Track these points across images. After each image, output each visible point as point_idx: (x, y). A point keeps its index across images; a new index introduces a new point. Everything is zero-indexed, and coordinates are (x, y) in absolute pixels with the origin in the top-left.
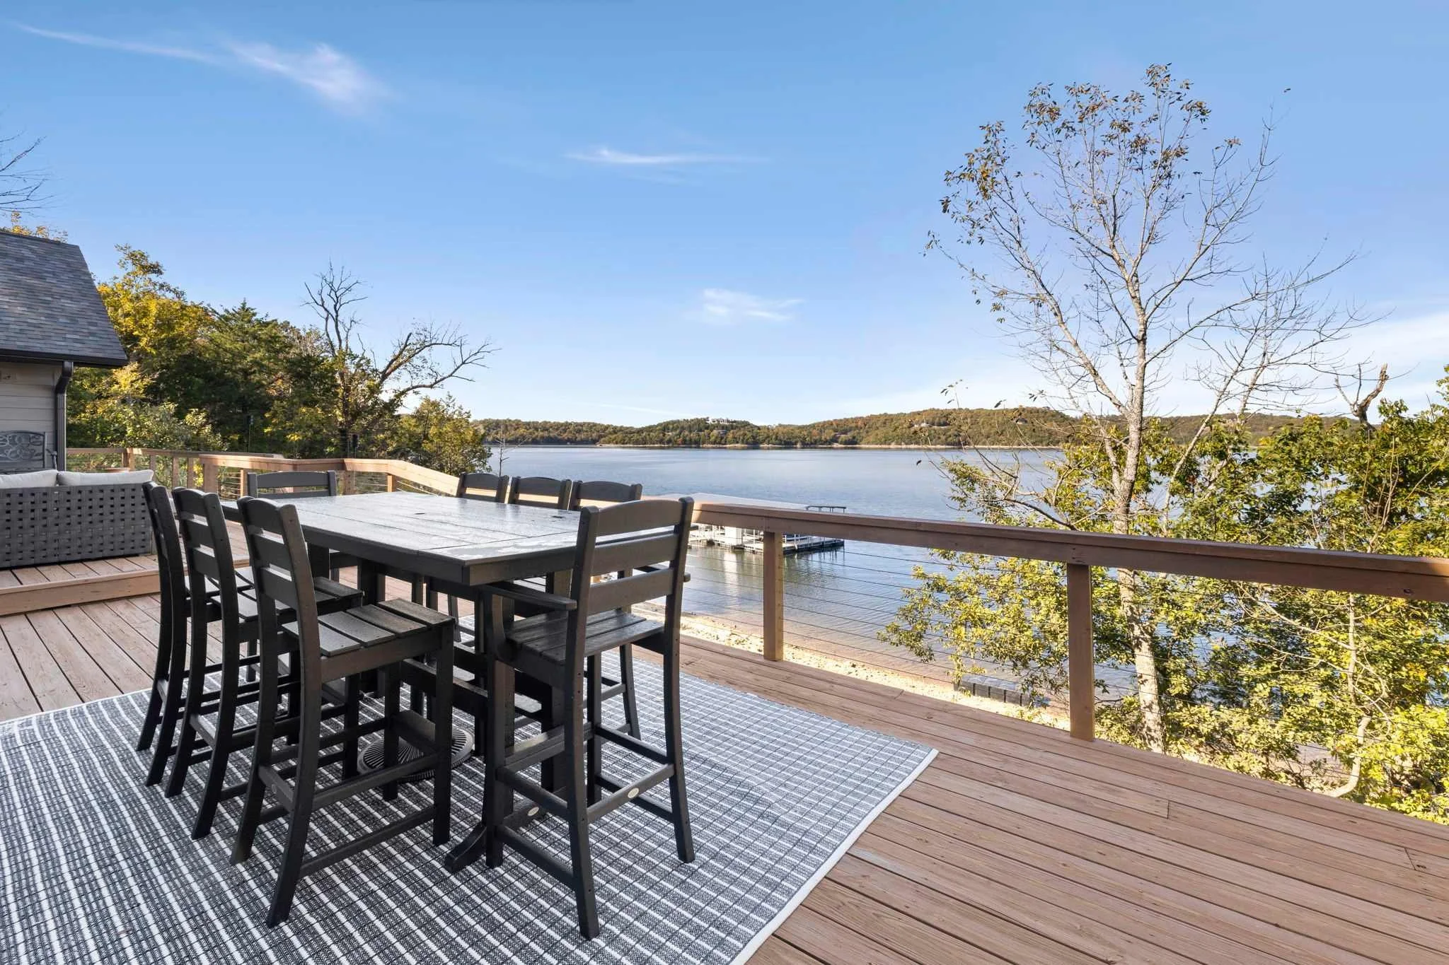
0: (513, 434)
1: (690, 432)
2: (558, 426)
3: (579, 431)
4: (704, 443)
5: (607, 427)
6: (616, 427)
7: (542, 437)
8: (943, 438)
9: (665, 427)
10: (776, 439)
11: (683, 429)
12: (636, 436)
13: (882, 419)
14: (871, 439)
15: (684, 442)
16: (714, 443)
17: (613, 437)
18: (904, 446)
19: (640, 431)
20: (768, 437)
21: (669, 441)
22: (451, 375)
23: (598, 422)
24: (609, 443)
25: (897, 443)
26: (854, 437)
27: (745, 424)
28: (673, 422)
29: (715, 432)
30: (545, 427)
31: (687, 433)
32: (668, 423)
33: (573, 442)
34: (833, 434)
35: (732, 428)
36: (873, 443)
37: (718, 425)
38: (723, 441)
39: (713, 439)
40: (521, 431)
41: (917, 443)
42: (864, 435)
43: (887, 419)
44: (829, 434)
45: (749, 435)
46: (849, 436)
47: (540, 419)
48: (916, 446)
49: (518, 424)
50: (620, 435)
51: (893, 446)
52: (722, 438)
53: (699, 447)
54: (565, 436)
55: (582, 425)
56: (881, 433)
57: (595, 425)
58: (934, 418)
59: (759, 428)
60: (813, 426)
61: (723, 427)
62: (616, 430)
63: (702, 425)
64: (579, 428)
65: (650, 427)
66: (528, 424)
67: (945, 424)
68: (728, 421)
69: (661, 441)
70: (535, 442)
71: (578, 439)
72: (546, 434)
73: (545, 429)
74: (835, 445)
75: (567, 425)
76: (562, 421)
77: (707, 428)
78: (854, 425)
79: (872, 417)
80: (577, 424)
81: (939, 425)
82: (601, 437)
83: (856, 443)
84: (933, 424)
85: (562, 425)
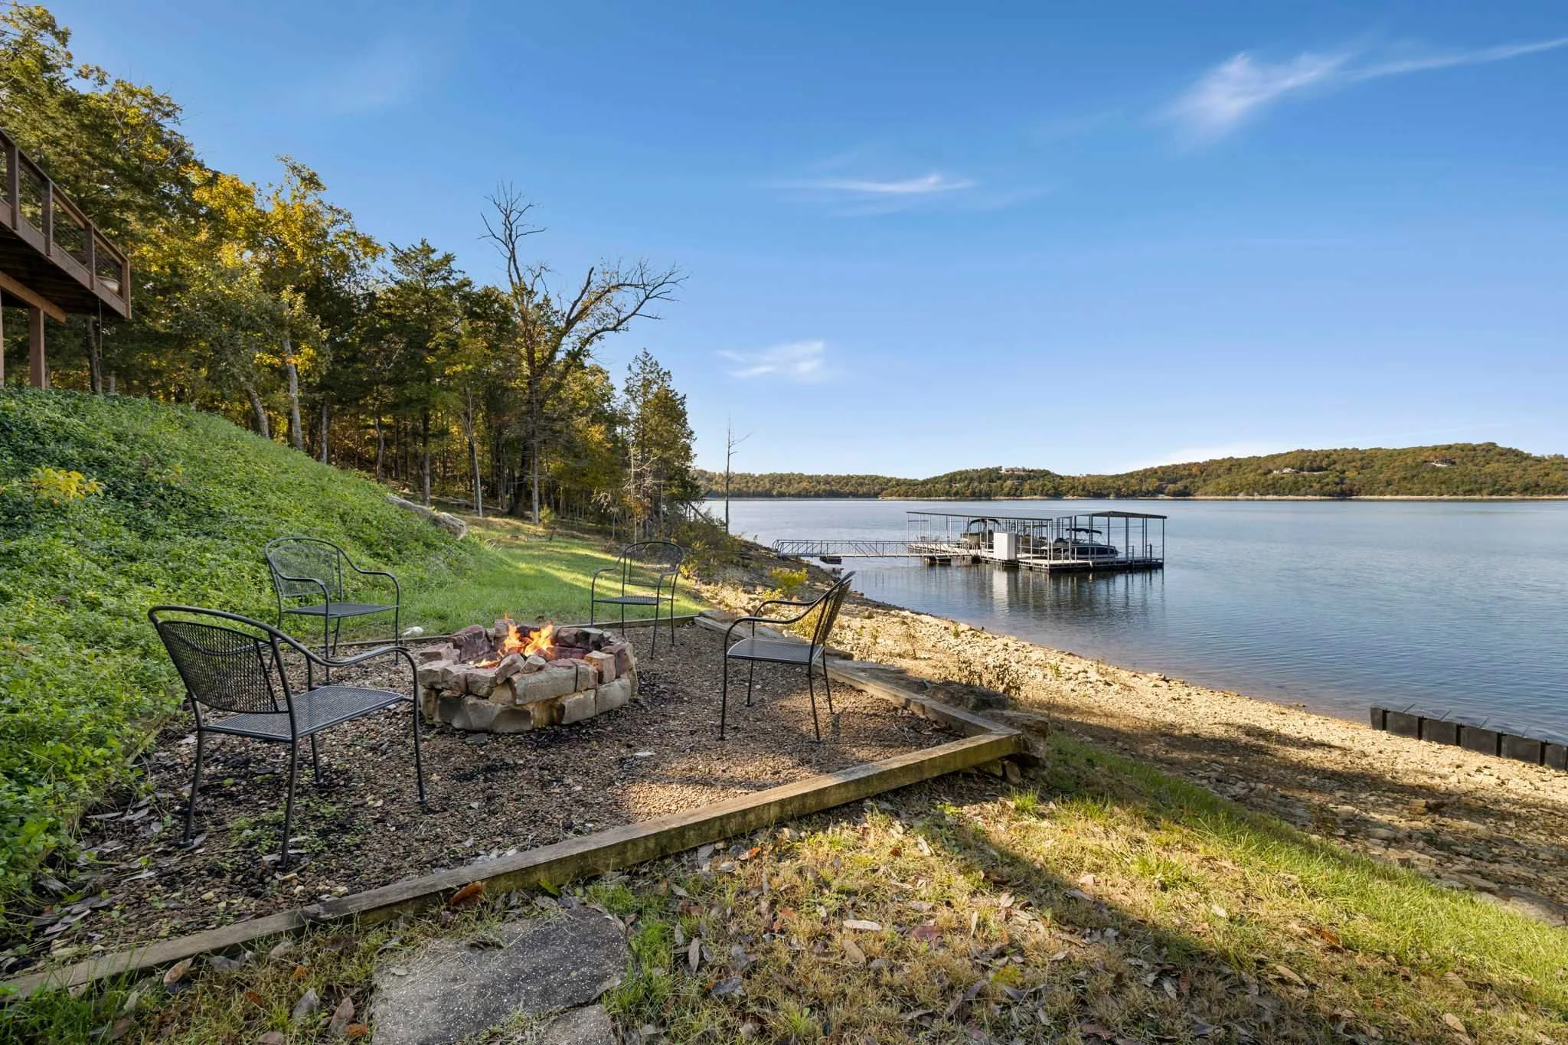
0: (795, 488)
1: (981, 483)
2: (839, 479)
3: (861, 485)
4: (995, 495)
5: (890, 480)
6: (899, 480)
7: (824, 491)
8: (1317, 486)
9: (952, 478)
10: (1083, 490)
11: (972, 480)
12: (920, 489)
13: (1227, 465)
14: (1210, 489)
15: (973, 494)
16: (1008, 494)
17: (895, 489)
18: (1259, 497)
19: (925, 482)
20: (1073, 488)
21: (956, 494)
22: (634, 314)
23: (880, 474)
24: (891, 495)
25: (1248, 494)
26: (1186, 487)
27: (1045, 474)
28: (961, 473)
29: (1009, 482)
30: (828, 480)
31: (976, 484)
32: (955, 474)
33: (855, 495)
34: (1157, 484)
35: (1030, 478)
36: (1212, 494)
37: (1012, 474)
38: (1018, 493)
39: (1006, 490)
40: (804, 484)
41: (1276, 493)
42: (1200, 483)
43: (1233, 465)
44: (1152, 484)
45: (1050, 485)
46: (1180, 485)
47: (822, 472)
48: (1275, 497)
49: (801, 478)
50: (904, 488)
51: (1240, 496)
52: (1017, 489)
53: (990, 500)
54: (847, 489)
55: (864, 478)
56: (1224, 482)
57: (877, 478)
58: (1303, 462)
59: (1062, 478)
60: (1131, 475)
61: (1018, 477)
62: (899, 483)
63: (994, 475)
64: (861, 481)
65: (935, 478)
66: (811, 477)
67: (1320, 469)
68: (1024, 470)
69: (948, 494)
70: (818, 496)
71: (860, 492)
72: (828, 487)
73: (827, 483)
74: (1161, 496)
75: (849, 478)
76: (844, 474)
77: (999, 478)
78: (1186, 473)
79: (1212, 462)
80: (859, 477)
81: (1312, 470)
82: (883, 489)
83: (1189, 495)
84: (1302, 469)
85: (844, 478)
